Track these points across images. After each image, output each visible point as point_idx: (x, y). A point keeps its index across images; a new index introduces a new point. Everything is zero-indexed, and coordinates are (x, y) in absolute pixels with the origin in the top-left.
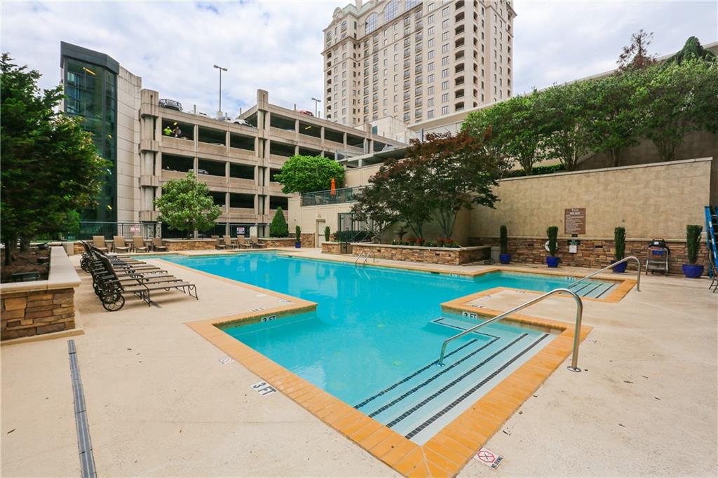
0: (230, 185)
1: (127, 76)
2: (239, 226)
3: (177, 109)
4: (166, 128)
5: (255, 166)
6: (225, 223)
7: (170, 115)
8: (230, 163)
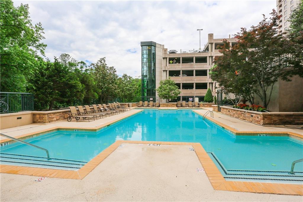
0: (196, 80)
1: (159, 46)
2: (190, 97)
3: (175, 53)
4: (170, 61)
5: (207, 70)
6: (193, 96)
7: (172, 56)
8: (195, 70)
